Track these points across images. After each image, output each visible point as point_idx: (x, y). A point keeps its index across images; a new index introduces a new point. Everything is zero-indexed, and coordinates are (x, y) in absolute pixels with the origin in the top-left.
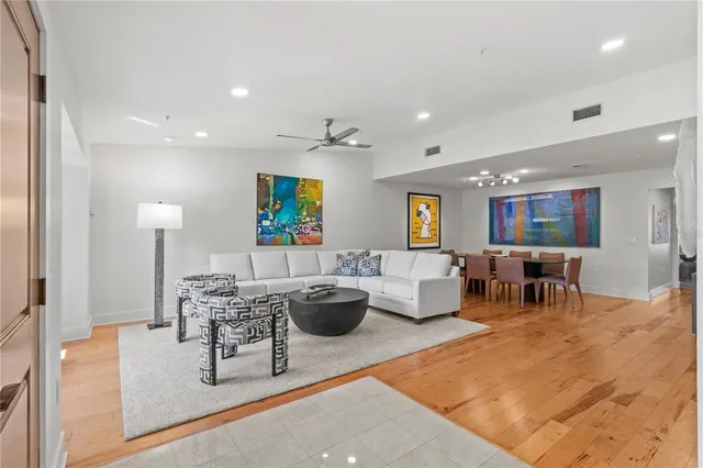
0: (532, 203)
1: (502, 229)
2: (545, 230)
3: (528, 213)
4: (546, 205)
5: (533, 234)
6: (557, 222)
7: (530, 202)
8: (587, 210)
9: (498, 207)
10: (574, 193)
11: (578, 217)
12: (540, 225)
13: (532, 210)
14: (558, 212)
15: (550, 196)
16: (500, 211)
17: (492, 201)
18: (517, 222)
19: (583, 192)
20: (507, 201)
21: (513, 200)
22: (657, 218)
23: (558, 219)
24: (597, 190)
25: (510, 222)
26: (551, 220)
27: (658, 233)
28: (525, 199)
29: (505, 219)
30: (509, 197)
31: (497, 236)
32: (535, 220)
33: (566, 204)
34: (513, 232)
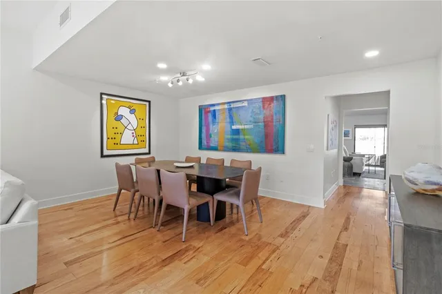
0: (232, 111)
1: (209, 136)
2: (241, 137)
3: (228, 120)
4: (242, 113)
5: (233, 140)
6: (251, 129)
7: (230, 110)
8: (275, 118)
9: (206, 113)
10: (264, 99)
11: (267, 124)
12: (237, 132)
13: (231, 117)
14: (252, 119)
15: (245, 104)
16: (207, 118)
17: (201, 108)
18: (220, 129)
19: (272, 99)
20: (212, 109)
21: (217, 108)
22: (331, 126)
23: (252, 126)
24: (283, 97)
25: (214, 129)
26: (246, 127)
27: (331, 140)
28: (226, 106)
29: (211, 126)
30: (213, 105)
31: (204, 142)
32: (234, 127)
33: (258, 111)
34: (216, 139)
